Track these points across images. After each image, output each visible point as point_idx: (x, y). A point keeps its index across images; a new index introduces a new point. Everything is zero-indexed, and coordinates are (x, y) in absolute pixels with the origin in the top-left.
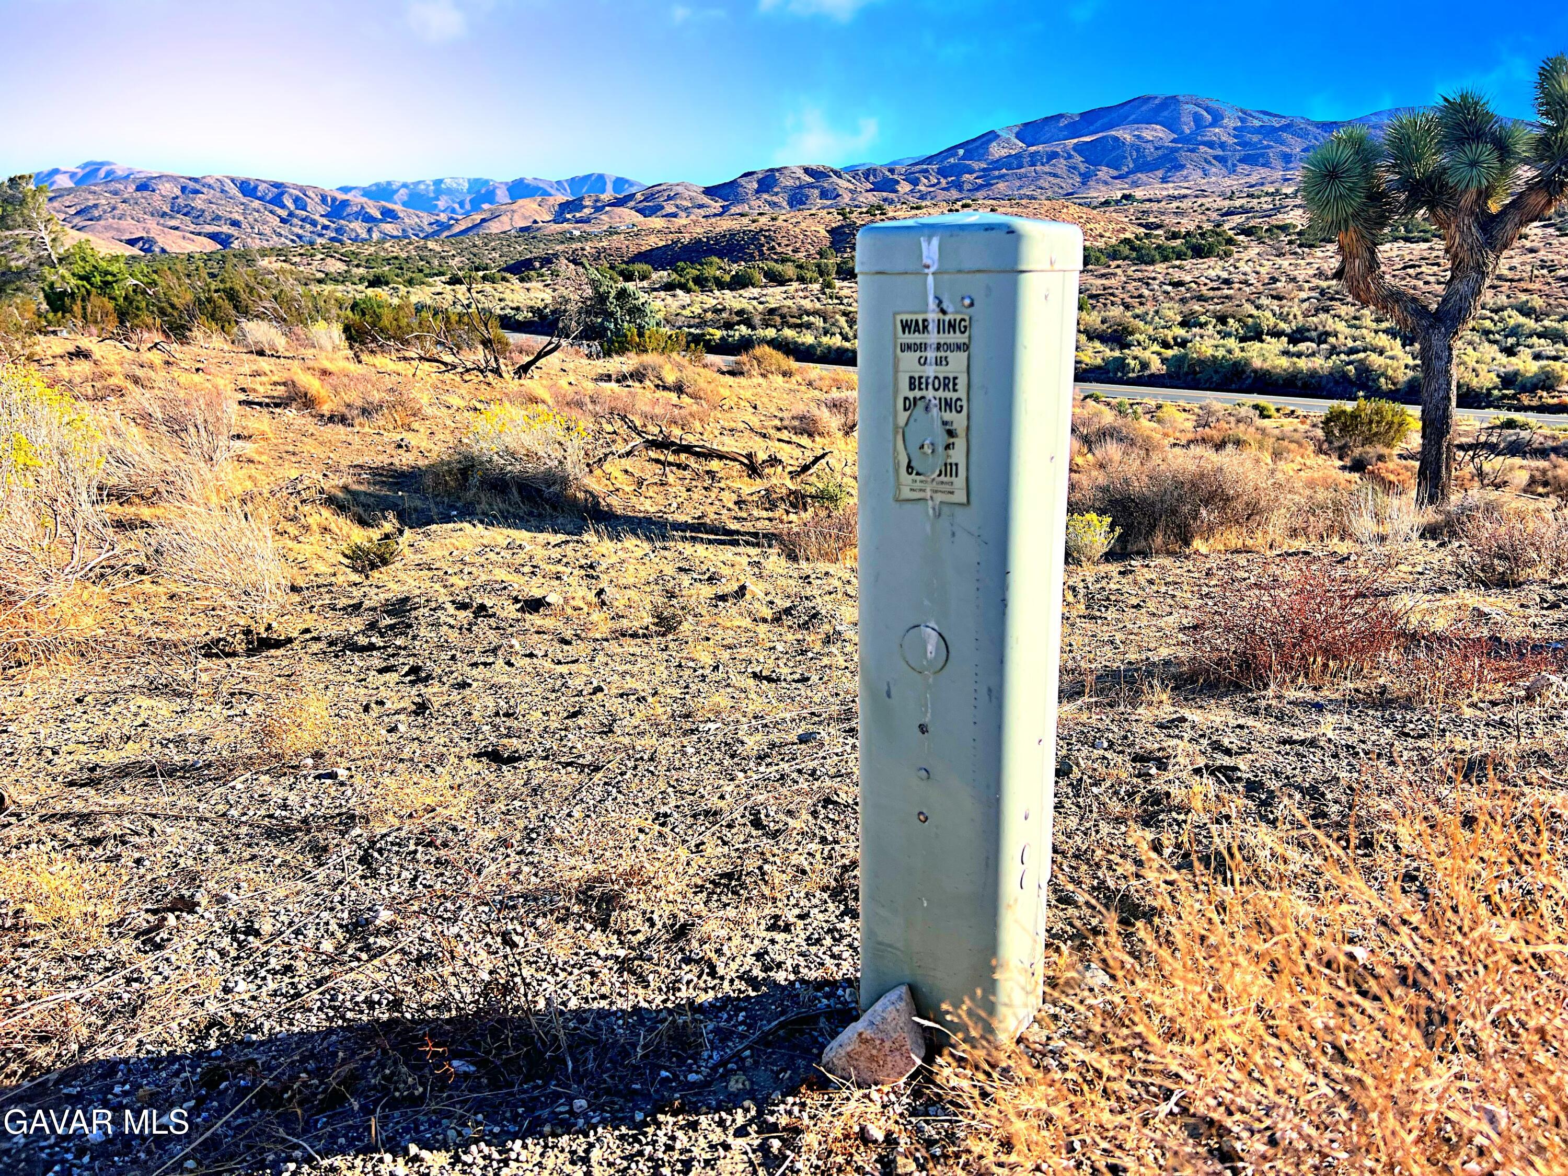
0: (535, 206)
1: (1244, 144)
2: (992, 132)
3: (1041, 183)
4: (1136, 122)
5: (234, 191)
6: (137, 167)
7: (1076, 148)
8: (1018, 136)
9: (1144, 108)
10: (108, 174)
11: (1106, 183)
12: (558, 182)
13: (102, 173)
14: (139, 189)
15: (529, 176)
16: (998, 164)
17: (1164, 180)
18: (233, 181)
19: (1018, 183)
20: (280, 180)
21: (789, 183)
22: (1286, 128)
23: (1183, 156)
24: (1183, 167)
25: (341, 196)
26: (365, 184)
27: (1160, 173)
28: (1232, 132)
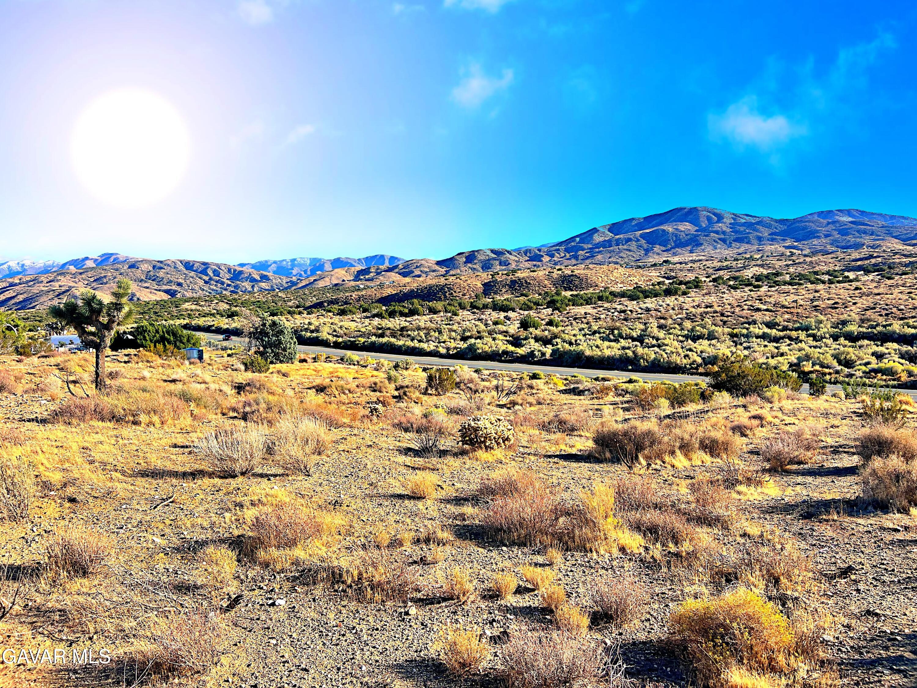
0: (344, 272)
1: (736, 232)
2: (595, 228)
3: (621, 255)
4: (675, 221)
5: (181, 267)
6: (131, 256)
7: (642, 236)
8: (609, 230)
9: (678, 214)
10: (115, 260)
11: (658, 254)
12: (359, 260)
13: (112, 259)
14: (130, 267)
15: (343, 256)
16: (598, 246)
17: (691, 252)
18: (181, 262)
19: (609, 255)
20: (206, 261)
21: (482, 258)
22: (758, 223)
23: (702, 239)
24: (702, 244)
25: (239, 269)
26: (253, 262)
27: (689, 248)
28: (729, 225)
